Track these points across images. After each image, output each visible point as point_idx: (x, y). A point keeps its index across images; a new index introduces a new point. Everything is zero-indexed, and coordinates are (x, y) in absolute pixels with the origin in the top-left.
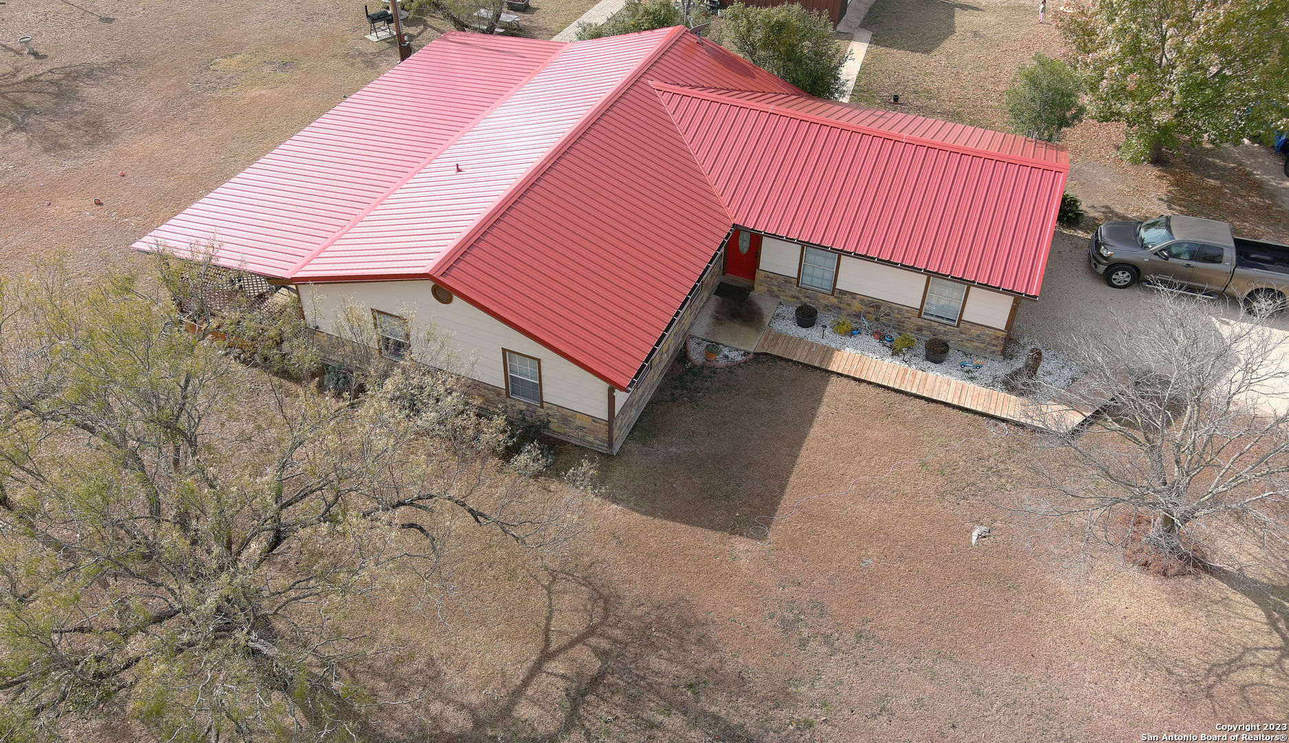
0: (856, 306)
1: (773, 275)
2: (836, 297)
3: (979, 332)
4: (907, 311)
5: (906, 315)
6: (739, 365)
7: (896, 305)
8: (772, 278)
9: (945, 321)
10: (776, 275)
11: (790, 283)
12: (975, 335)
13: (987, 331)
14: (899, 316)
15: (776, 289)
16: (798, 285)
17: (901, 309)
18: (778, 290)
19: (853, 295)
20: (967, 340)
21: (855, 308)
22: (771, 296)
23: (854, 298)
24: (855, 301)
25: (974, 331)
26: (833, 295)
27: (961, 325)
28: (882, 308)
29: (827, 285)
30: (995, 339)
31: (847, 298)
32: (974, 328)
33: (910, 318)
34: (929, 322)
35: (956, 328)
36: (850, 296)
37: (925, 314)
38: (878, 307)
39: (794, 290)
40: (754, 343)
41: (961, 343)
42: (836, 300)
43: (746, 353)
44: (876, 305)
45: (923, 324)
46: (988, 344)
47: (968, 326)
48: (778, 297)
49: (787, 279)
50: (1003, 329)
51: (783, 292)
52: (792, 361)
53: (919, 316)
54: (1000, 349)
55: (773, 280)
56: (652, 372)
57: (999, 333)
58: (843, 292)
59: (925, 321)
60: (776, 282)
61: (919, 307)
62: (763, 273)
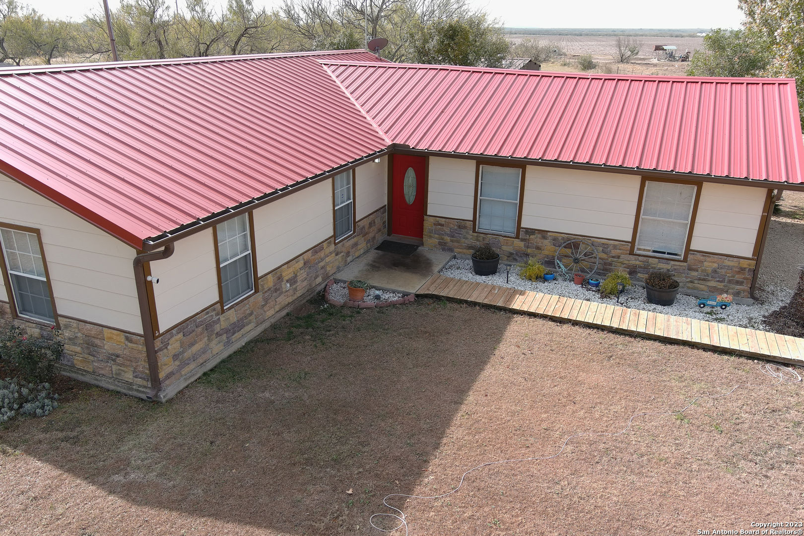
0: (548, 247)
1: (444, 219)
2: (522, 240)
3: (716, 265)
4: (615, 247)
5: (614, 252)
6: (393, 305)
7: (599, 240)
8: (442, 225)
9: (666, 256)
10: (447, 220)
11: (465, 227)
12: (710, 270)
13: (728, 262)
14: (605, 256)
15: (448, 239)
16: (474, 231)
17: (606, 245)
18: (452, 241)
19: (543, 233)
20: (700, 279)
21: (546, 252)
22: (443, 250)
23: (544, 238)
24: (546, 242)
25: (709, 265)
26: (517, 237)
27: (690, 257)
28: (582, 246)
29: (510, 227)
30: (739, 272)
31: (535, 239)
32: (708, 259)
33: (619, 257)
34: (645, 259)
35: (682, 264)
36: (539, 236)
37: (639, 249)
38: (576, 246)
39: (470, 238)
40: (416, 285)
41: (690, 285)
42: (522, 244)
43: (405, 294)
44: (572, 243)
45: (638, 263)
46: (730, 282)
47: (699, 256)
48: (451, 250)
49: (461, 224)
50: (750, 256)
51: (458, 242)
52: (466, 302)
53: (631, 253)
54: (746, 287)
55: (444, 228)
56: (259, 297)
57: (745, 264)
58: (530, 231)
59: (640, 258)
60: (447, 230)
61: (630, 240)
62: (432, 219)
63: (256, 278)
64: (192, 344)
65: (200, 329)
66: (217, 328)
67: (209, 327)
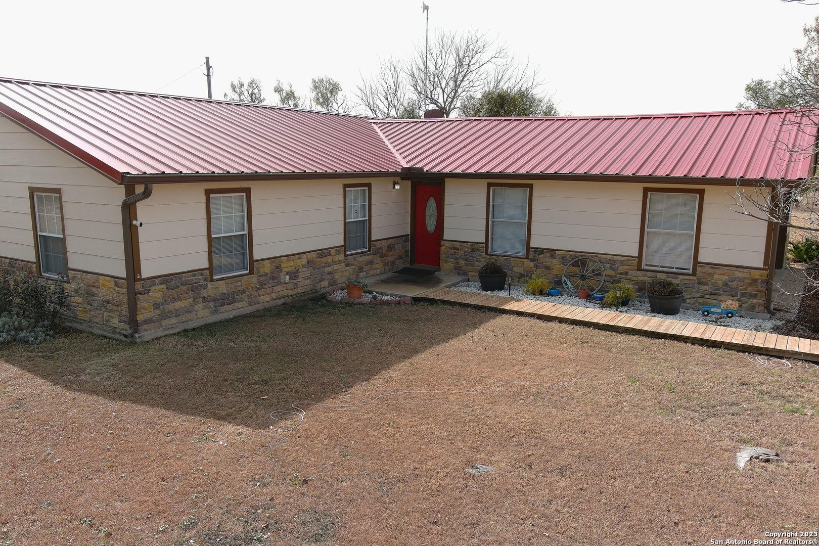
0: (556, 266)
1: (459, 243)
2: (532, 260)
3: (726, 278)
4: (622, 263)
5: (622, 269)
6: (386, 303)
7: (606, 256)
8: (457, 249)
9: (675, 270)
10: (462, 244)
11: (478, 250)
12: (720, 283)
13: (738, 274)
15: (462, 262)
16: (487, 253)
17: (613, 261)
18: (466, 265)
19: (551, 252)
20: (711, 294)
21: (555, 272)
22: (459, 274)
23: (553, 257)
24: (555, 261)
25: (719, 278)
26: (527, 257)
27: (699, 269)
28: (589, 262)
29: (521, 251)
30: (751, 284)
31: (544, 258)
32: (717, 271)
33: (627, 274)
34: (653, 274)
35: (691, 278)
36: (548, 255)
37: (646, 265)
39: (483, 261)
40: (416, 292)
41: (701, 300)
42: (532, 264)
43: (403, 297)
44: (580, 261)
45: (646, 279)
46: (742, 295)
47: (708, 269)
48: (465, 274)
49: (474, 247)
50: (762, 266)
51: (472, 265)
52: (459, 304)
53: (639, 268)
54: (760, 300)
55: (459, 252)
56: (254, 279)
57: (756, 274)
58: (539, 251)
59: (649, 274)
60: (462, 254)
61: (637, 255)
62: (447, 244)
63: (252, 261)
64: (175, 300)
65: (185, 288)
66: (204, 293)
67: (195, 289)
